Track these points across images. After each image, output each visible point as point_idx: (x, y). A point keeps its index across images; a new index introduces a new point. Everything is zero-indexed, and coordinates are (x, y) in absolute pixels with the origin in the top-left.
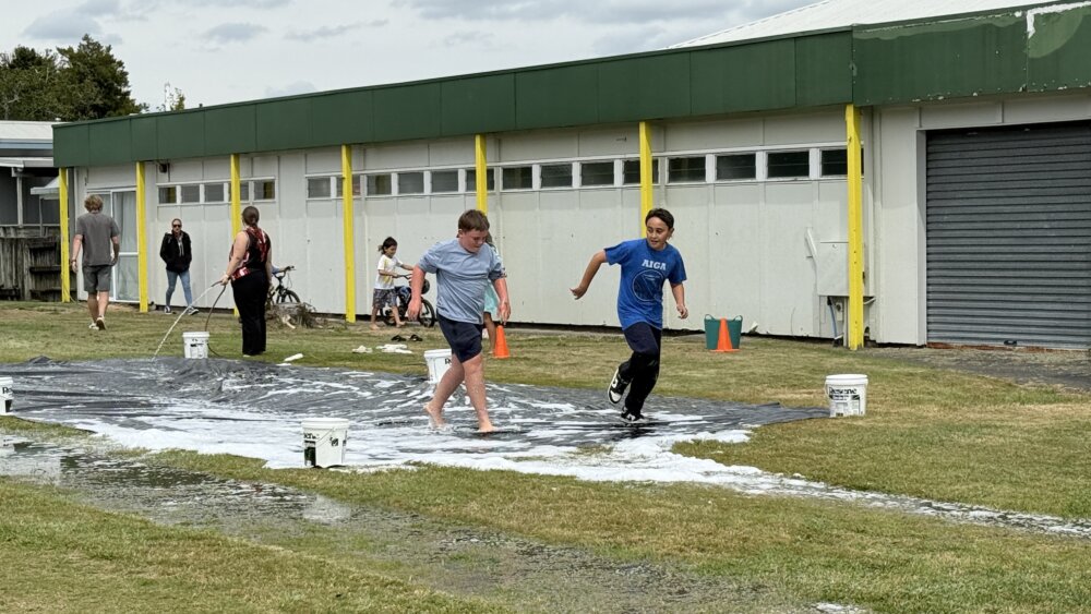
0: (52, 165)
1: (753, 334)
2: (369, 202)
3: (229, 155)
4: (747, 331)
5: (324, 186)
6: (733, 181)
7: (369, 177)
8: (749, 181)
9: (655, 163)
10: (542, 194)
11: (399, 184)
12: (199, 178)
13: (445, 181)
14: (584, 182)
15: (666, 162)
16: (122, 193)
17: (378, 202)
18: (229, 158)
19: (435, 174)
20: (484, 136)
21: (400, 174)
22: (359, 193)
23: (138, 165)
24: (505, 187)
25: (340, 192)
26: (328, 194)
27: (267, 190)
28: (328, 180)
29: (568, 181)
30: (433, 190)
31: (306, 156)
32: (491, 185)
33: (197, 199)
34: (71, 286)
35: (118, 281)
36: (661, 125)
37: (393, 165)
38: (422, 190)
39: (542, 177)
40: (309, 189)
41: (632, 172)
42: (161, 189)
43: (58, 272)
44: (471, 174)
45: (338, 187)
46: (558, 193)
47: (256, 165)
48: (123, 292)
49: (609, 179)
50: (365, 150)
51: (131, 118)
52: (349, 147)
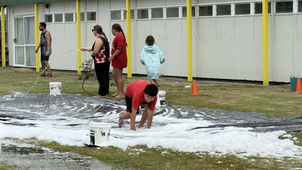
2: (139, 22)
5: (118, 14)
7: (138, 10)
9: (269, 4)
10: (217, 19)
11: (152, 14)
12: (63, 11)
13: (173, 12)
14: (237, 13)
15: (275, 4)
16: (29, 17)
17: (142, 23)
18: (76, 2)
19: (168, 9)
21: (152, 9)
22: (134, 18)
23: (35, 5)
24: (200, 15)
25: (125, 17)
26: (120, 18)
27: (92, 16)
28: (120, 12)
29: (229, 13)
30: (168, 16)
31: (110, 1)
32: (193, 14)
33: (62, 21)
34: (6, 60)
35: (26, 57)
37: (149, 5)
38: (162, 17)
39: (217, 10)
40: (111, 16)
41: (259, 8)
42: (46, 16)
44: (184, 9)
45: (124, 15)
46: (224, 18)
47: (88, 5)
48: (29, 63)
49: (248, 12)
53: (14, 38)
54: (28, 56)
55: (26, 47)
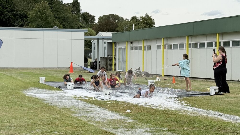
0: (111, 42)
1: (238, 81)
2: (168, 50)
3: (142, 40)
4: (237, 80)
5: (160, 47)
6: (235, 47)
7: (168, 45)
8: (238, 47)
9: (220, 42)
10: (200, 49)
11: (173, 47)
12: (138, 45)
13: (182, 46)
14: (208, 47)
15: (223, 42)
16: (124, 48)
17: (169, 51)
19: (180, 45)
20: (188, 36)
21: (174, 44)
22: (166, 49)
23: (126, 42)
24: (193, 48)
26: (160, 49)
27: (150, 48)
28: (161, 46)
29: (204, 46)
30: (180, 48)
31: (157, 40)
32: (190, 47)
33: (137, 50)
34: (114, 68)
35: (123, 67)
36: (222, 34)
37: (172, 42)
38: (177, 48)
39: (200, 45)
40: (157, 47)
42: (131, 47)
43: (112, 65)
46: (202, 49)
47: (148, 42)
48: (124, 69)
49: (212, 46)
50: (167, 39)
51: (125, 32)
52: (164, 38)
53: (118, 57)
54: (123, 66)
55: (123, 62)
